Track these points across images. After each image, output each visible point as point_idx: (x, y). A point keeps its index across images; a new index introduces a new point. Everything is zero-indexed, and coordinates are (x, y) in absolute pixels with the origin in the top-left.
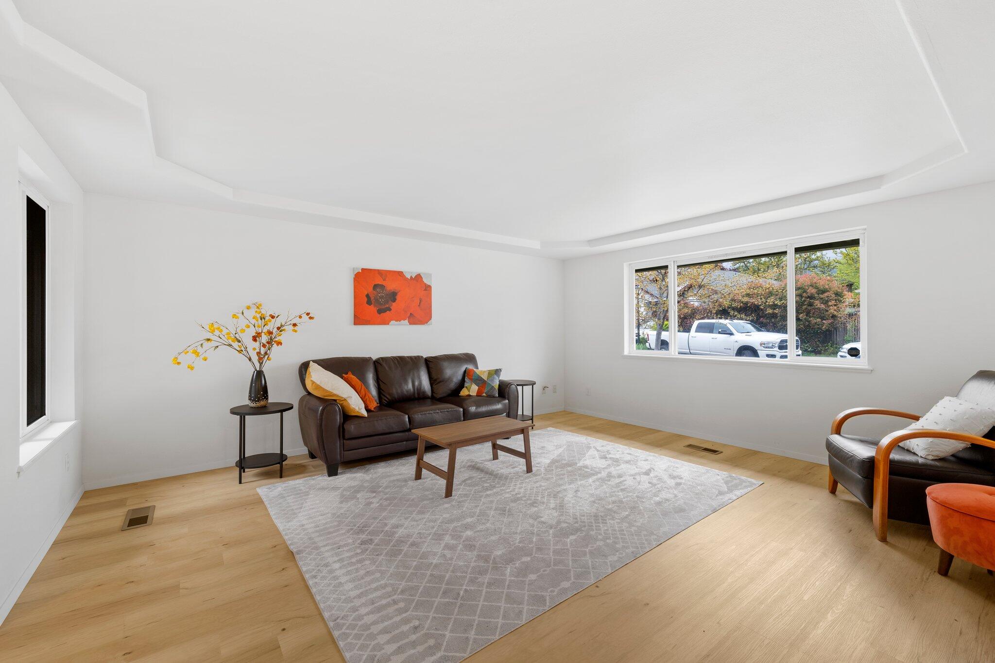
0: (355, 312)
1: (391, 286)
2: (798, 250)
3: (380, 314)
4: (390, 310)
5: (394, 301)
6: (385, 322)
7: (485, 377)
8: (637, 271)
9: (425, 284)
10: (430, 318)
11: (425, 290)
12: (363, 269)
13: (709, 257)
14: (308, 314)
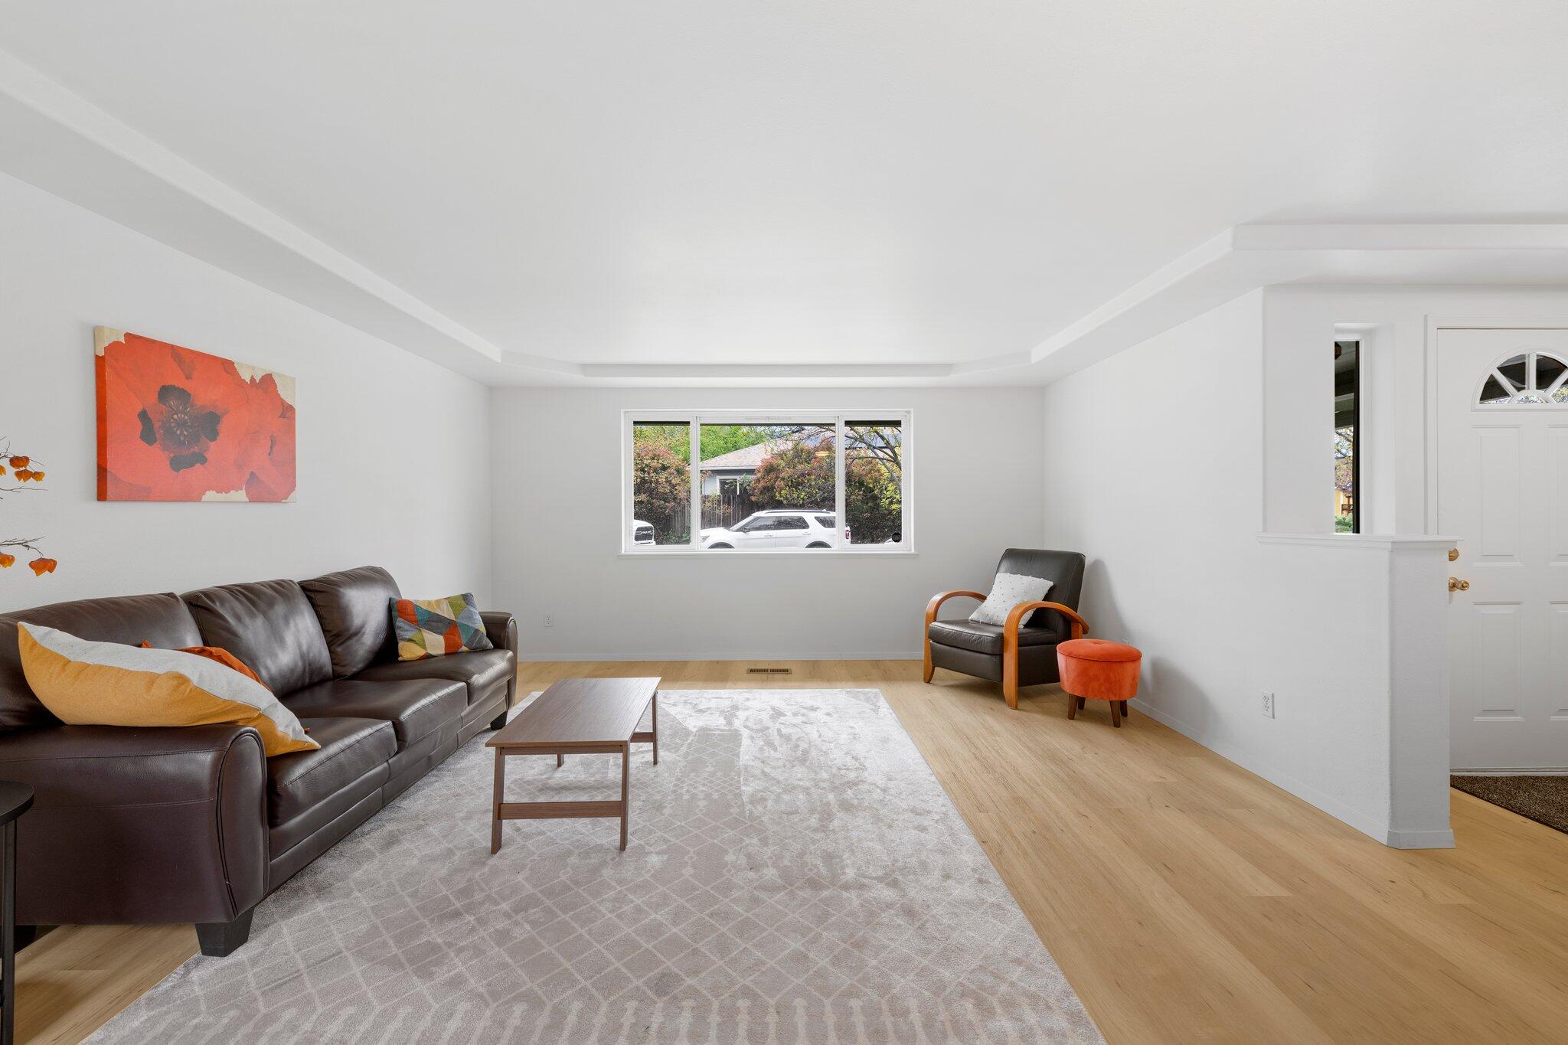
0: (98, 461)
1: (206, 394)
2: (848, 423)
3: (177, 471)
4: (202, 460)
5: (214, 435)
6: (189, 495)
7: (447, 613)
8: (636, 423)
9: (283, 402)
10: (293, 486)
11: (283, 416)
12: (128, 336)
13: (746, 418)
14: (16, 461)
